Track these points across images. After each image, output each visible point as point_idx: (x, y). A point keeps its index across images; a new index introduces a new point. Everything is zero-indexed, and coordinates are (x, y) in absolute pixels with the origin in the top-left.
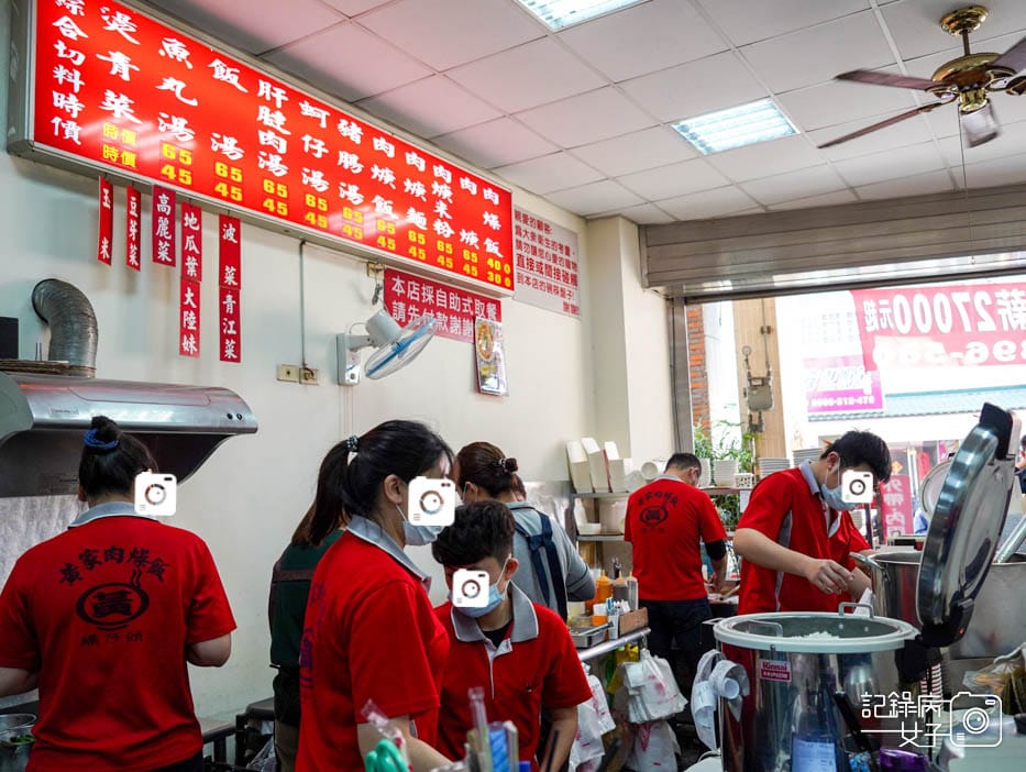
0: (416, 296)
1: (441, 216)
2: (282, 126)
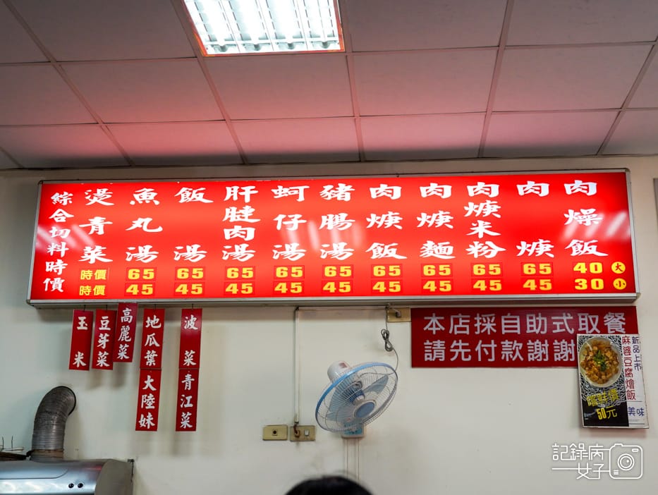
0: (465, 329)
1: (481, 236)
2: (249, 217)
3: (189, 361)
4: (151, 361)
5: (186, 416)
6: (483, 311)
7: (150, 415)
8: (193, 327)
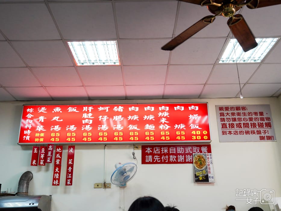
0: (158, 152)
1: (163, 123)
2: (91, 117)
3: (70, 163)
4: (58, 163)
5: (69, 180)
6: (164, 146)
7: (57, 180)
8: (72, 152)
